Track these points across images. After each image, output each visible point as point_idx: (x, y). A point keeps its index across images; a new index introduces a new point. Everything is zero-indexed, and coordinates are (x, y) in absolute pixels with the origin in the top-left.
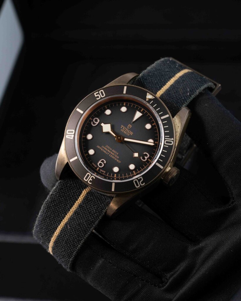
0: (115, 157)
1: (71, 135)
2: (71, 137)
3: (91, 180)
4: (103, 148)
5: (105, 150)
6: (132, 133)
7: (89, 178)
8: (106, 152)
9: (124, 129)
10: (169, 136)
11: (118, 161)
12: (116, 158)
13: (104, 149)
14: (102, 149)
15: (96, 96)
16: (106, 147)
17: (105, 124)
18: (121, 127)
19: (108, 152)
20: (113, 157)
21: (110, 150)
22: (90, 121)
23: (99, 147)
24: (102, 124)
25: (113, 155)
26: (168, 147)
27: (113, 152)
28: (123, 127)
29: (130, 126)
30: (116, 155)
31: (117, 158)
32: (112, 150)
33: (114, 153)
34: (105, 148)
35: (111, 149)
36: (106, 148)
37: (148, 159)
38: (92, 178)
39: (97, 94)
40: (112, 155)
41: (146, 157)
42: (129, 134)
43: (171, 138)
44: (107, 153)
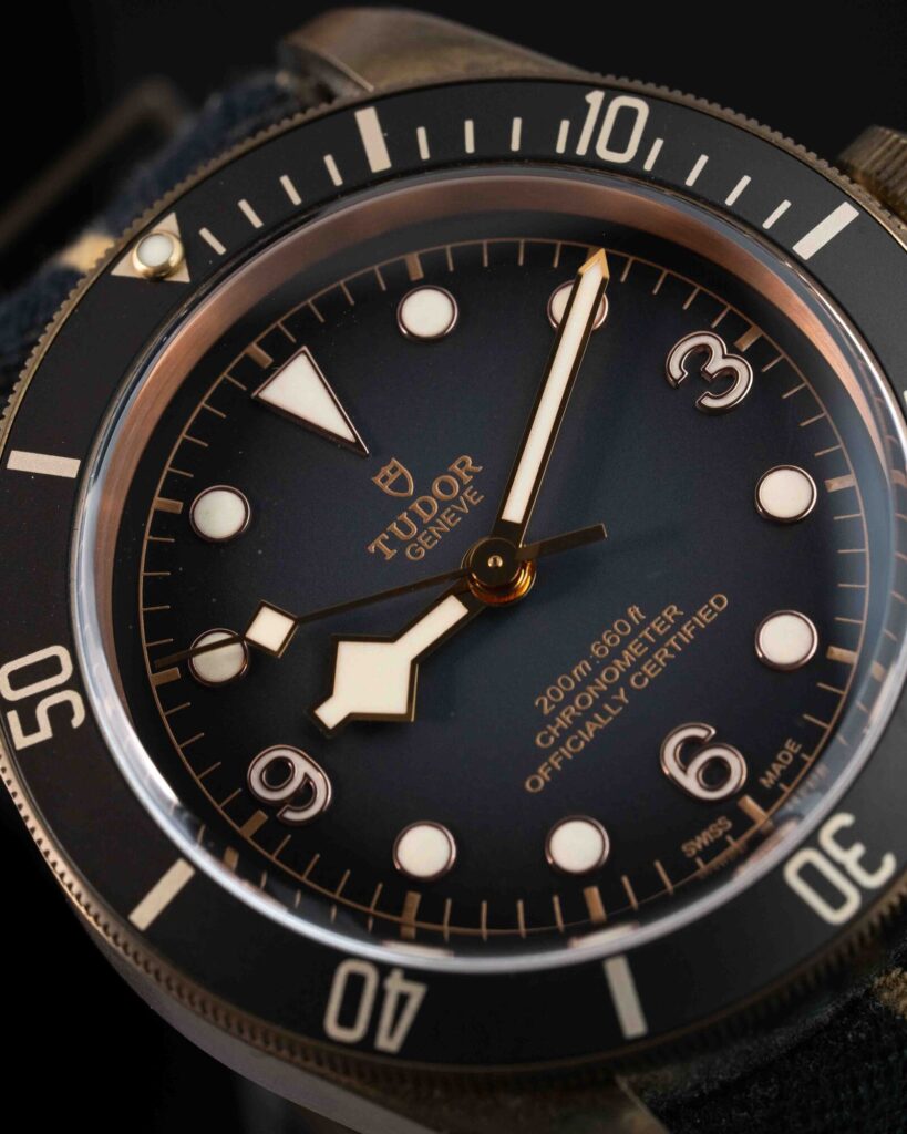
0: (668, 635)
1: (381, 994)
2: (403, 1000)
3: (858, 850)
4: (560, 742)
5: (578, 723)
6: (465, 467)
7: (841, 868)
8: (605, 714)
9: (407, 530)
10: (565, 125)
11: (703, 617)
12: (677, 627)
13: (564, 734)
14: (567, 750)
15: (45, 732)
16: (556, 713)
17: (326, 691)
18: (390, 554)
19: (604, 697)
20: (662, 656)
21: (589, 680)
22: (276, 827)
23: (543, 775)
24: (331, 713)
25: (648, 655)
26: (659, 144)
27: (617, 653)
28: (393, 542)
29: (390, 474)
30: (645, 624)
31: (680, 621)
32: (592, 663)
33: (626, 641)
34: (564, 720)
35: (581, 669)
36: (559, 707)
37: (733, 350)
38: (843, 839)
39: (30, 726)
40: (637, 666)
41: (716, 364)
42: (463, 488)
43: (587, 106)
44: (615, 704)
